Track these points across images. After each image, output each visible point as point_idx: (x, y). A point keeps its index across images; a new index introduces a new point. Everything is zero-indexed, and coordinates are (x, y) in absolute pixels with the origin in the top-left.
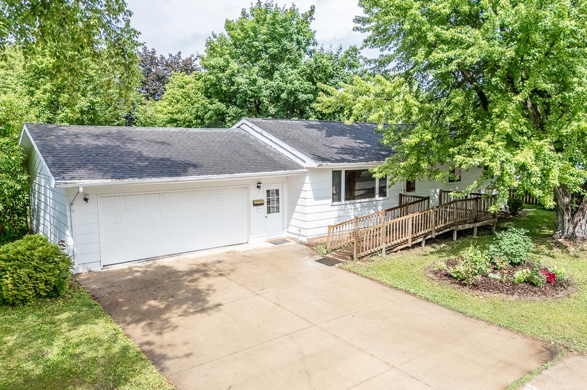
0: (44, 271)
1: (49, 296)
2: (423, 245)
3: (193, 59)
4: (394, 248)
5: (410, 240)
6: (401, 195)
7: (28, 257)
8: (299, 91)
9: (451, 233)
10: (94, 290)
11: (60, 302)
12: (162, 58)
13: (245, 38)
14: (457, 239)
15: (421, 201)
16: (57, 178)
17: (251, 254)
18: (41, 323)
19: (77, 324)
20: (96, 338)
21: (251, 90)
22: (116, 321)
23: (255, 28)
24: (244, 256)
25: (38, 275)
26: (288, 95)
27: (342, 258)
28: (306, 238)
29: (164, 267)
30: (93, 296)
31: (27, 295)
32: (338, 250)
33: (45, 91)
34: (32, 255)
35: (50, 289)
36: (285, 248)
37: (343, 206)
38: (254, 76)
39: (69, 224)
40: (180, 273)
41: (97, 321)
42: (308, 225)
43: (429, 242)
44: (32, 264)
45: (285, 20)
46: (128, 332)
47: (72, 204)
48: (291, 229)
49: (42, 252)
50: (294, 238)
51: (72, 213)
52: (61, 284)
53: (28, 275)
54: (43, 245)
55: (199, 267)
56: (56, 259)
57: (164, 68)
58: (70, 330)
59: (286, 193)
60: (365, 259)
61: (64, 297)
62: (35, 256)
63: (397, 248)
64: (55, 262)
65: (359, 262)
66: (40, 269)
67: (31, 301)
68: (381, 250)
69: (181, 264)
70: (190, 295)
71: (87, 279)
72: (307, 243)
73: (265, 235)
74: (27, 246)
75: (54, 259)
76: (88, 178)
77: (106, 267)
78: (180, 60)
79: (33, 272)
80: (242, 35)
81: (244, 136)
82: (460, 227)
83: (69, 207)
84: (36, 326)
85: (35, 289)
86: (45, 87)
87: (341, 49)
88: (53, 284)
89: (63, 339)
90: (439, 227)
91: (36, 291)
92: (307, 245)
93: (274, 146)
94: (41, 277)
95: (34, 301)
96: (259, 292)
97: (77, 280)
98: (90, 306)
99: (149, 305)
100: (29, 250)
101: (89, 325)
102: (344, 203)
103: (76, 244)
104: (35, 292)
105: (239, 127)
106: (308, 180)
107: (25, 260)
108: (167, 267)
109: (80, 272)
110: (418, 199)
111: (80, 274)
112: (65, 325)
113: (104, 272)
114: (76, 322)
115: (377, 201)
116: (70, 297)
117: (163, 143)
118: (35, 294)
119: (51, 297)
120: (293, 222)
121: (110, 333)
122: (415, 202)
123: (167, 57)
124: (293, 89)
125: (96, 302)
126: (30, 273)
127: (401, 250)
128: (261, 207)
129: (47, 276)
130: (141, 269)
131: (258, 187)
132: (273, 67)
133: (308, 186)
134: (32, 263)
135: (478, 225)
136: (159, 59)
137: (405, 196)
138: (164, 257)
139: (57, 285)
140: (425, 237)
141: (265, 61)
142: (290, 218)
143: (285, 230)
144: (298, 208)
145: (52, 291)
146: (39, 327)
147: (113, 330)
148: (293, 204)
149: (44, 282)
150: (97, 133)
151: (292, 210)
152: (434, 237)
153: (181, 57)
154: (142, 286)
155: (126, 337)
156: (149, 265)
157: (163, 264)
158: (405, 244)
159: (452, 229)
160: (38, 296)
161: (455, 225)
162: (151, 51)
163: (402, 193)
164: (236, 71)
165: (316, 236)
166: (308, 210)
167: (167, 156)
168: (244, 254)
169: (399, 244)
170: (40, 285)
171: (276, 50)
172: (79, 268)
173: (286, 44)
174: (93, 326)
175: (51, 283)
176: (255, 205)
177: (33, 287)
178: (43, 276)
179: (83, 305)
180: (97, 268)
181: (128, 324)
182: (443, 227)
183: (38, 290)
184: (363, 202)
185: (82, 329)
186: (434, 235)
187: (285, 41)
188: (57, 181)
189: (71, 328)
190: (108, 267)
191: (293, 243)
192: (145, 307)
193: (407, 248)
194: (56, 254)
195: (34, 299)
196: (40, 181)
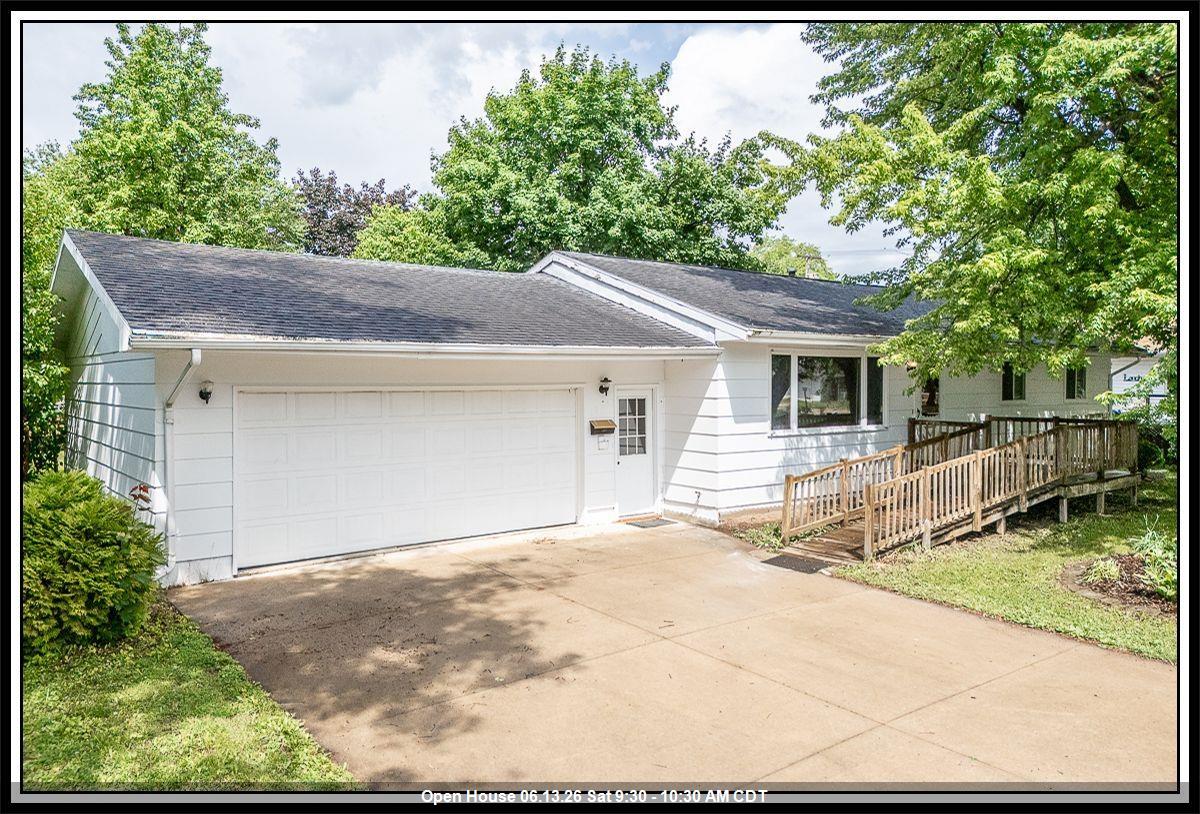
0: (85, 566)
1: (97, 638)
2: (1001, 528)
3: (407, 192)
4: (946, 533)
5: (978, 516)
6: (913, 423)
7: (44, 526)
8: (644, 224)
9: (1054, 503)
10: (218, 624)
11: (127, 653)
12: (349, 190)
13: (533, 120)
14: (1069, 518)
15: (967, 432)
16: (136, 324)
17: (596, 546)
18: (68, 714)
19: (173, 716)
20: (231, 761)
21: (545, 223)
22: (289, 705)
23: (553, 98)
24: (579, 549)
25: (69, 578)
26: (623, 230)
27: (827, 554)
28: (716, 512)
29: (391, 573)
30: (216, 640)
31: (35, 634)
32: (808, 539)
33: (118, 203)
34: (56, 521)
35: (96, 618)
36: (672, 536)
37: (795, 439)
38: (552, 194)
39: (158, 457)
40: (436, 584)
41: (231, 706)
42: (722, 481)
43: (1014, 523)
44: (53, 545)
45: (615, 85)
46: (329, 741)
47: (169, 405)
48: (673, 493)
49: (86, 516)
50: (681, 515)
51: (168, 427)
52: (133, 606)
53: (41, 575)
54: (88, 498)
55: (480, 571)
56: (120, 534)
57: (352, 210)
58: (151, 736)
59: (661, 408)
60: (890, 556)
61: (135, 643)
62: (65, 525)
63: (951, 534)
64: (119, 543)
65: (880, 565)
66: (75, 559)
67: (43, 650)
68: (920, 536)
69: (435, 564)
70: (480, 636)
71: (198, 600)
72: (718, 524)
73: (617, 506)
74: (43, 498)
75: (114, 536)
76: (216, 329)
77: (246, 572)
78: (383, 196)
79: (56, 567)
80: (526, 113)
81: (556, 286)
82: (1075, 491)
83: (161, 412)
84: (50, 723)
85: (57, 617)
86: (119, 193)
87: (729, 142)
88: (110, 603)
89: (128, 762)
90: (1033, 487)
91: (60, 623)
92: (719, 529)
93: (628, 302)
94: (77, 583)
95: (53, 651)
96: (663, 632)
97: (173, 601)
98: (209, 665)
99: (375, 661)
100: (49, 508)
101: (208, 719)
102: (797, 433)
103: (173, 510)
104: (56, 627)
105: (541, 272)
106: (720, 371)
107: (35, 534)
108: (402, 572)
109: (179, 582)
110: (958, 429)
111: (179, 586)
112: (137, 719)
113: (240, 583)
114: (170, 711)
115: (864, 432)
116: (154, 641)
117: (386, 284)
118: (55, 633)
119: (101, 643)
120: (678, 476)
121: (275, 744)
122: (953, 435)
123: (358, 189)
124: (634, 218)
125: (224, 656)
126: (47, 570)
127: (960, 539)
128: (607, 437)
129: (95, 580)
130: (334, 577)
131: (603, 390)
132: (587, 177)
133: (719, 385)
134: (55, 542)
135: (1107, 487)
136: (342, 193)
137: (923, 422)
138: (388, 549)
139: (118, 608)
140: (1005, 510)
141: (573, 164)
142: (670, 466)
143: (660, 497)
144: (692, 442)
145: (104, 625)
146: (57, 725)
147: (282, 736)
148: (679, 434)
149: (85, 598)
150: (233, 257)
151: (676, 448)
152: (1025, 511)
153: (385, 190)
154: (345, 615)
155: (324, 758)
156: (353, 568)
157: (388, 566)
158: (967, 524)
159: (1056, 494)
160: (66, 636)
161: (1065, 486)
162: (326, 177)
163: (914, 416)
164: (514, 184)
165: (737, 509)
166: (722, 444)
167: (400, 305)
168: (578, 546)
169: (956, 524)
170: (73, 606)
171: (594, 143)
172: (178, 572)
173: (616, 133)
174: (221, 721)
175: (103, 601)
176: (594, 431)
177: (52, 609)
178: (82, 580)
179: (189, 665)
180: (224, 573)
181: (324, 717)
182: (1041, 488)
183: (65, 619)
184: (836, 433)
185: (190, 729)
186: (1025, 506)
187: (613, 128)
188: (135, 331)
189: (154, 728)
190: (251, 571)
191: (681, 525)
192: (368, 668)
193: (970, 536)
194: (122, 523)
195: (54, 645)
196: (92, 375)
